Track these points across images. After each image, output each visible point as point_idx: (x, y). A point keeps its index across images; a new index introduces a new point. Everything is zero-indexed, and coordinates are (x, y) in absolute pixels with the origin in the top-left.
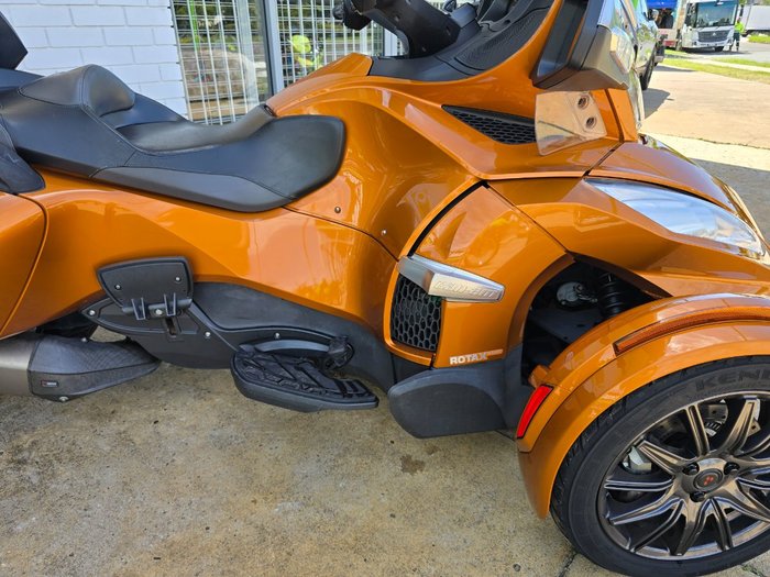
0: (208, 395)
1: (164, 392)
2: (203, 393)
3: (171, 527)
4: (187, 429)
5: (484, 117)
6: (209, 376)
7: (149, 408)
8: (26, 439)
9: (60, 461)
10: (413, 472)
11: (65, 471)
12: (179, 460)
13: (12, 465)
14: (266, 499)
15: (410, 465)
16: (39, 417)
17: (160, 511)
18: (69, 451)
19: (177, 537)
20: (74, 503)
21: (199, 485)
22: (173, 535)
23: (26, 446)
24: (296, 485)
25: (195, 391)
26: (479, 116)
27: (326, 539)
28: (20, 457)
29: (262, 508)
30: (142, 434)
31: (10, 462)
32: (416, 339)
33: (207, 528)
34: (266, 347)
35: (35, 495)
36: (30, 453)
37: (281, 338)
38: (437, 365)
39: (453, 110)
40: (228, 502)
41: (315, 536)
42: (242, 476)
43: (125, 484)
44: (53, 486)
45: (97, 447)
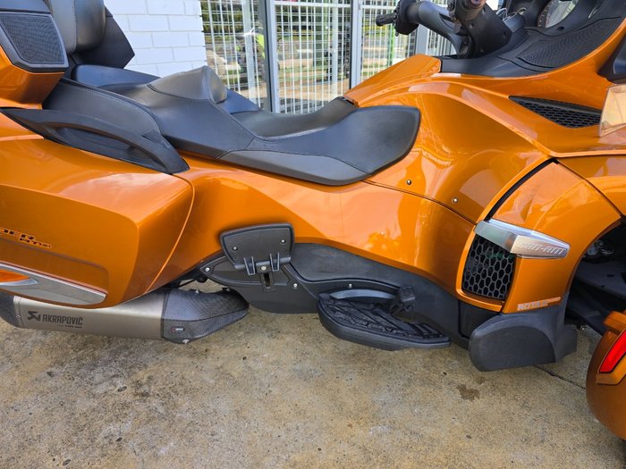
0: (279, 336)
1: (241, 333)
2: (275, 333)
3: (289, 449)
4: (272, 364)
5: (545, 105)
6: (274, 319)
7: (234, 347)
8: (142, 375)
9: (176, 392)
10: (472, 399)
11: (184, 402)
12: (275, 391)
13: (138, 397)
14: (359, 423)
15: (468, 394)
16: (146, 356)
17: (275, 435)
18: (181, 384)
19: (297, 457)
20: (201, 429)
21: (300, 413)
22: (293, 456)
23: (144, 381)
24: (379, 411)
25: (267, 331)
26: (541, 104)
27: (422, 457)
28: (141, 390)
29: (359, 432)
30: (237, 369)
31: (135, 395)
32: (486, 289)
33: (320, 449)
34: (340, 295)
35: (166, 423)
36: (150, 386)
37: (354, 288)
38: (505, 311)
39: (518, 100)
40: (328, 426)
41: (411, 455)
42: (332, 404)
43: (238, 412)
44: (178, 415)
45: (203, 381)
